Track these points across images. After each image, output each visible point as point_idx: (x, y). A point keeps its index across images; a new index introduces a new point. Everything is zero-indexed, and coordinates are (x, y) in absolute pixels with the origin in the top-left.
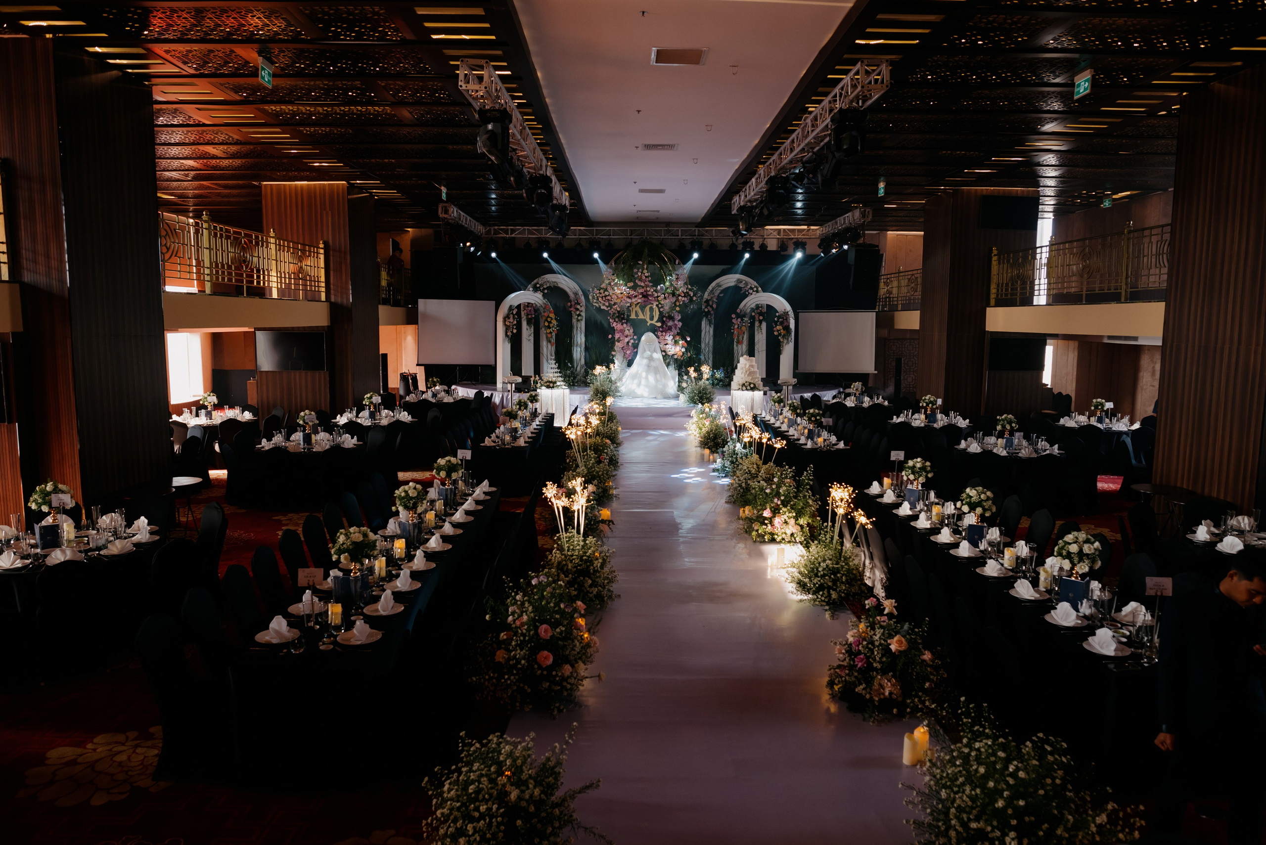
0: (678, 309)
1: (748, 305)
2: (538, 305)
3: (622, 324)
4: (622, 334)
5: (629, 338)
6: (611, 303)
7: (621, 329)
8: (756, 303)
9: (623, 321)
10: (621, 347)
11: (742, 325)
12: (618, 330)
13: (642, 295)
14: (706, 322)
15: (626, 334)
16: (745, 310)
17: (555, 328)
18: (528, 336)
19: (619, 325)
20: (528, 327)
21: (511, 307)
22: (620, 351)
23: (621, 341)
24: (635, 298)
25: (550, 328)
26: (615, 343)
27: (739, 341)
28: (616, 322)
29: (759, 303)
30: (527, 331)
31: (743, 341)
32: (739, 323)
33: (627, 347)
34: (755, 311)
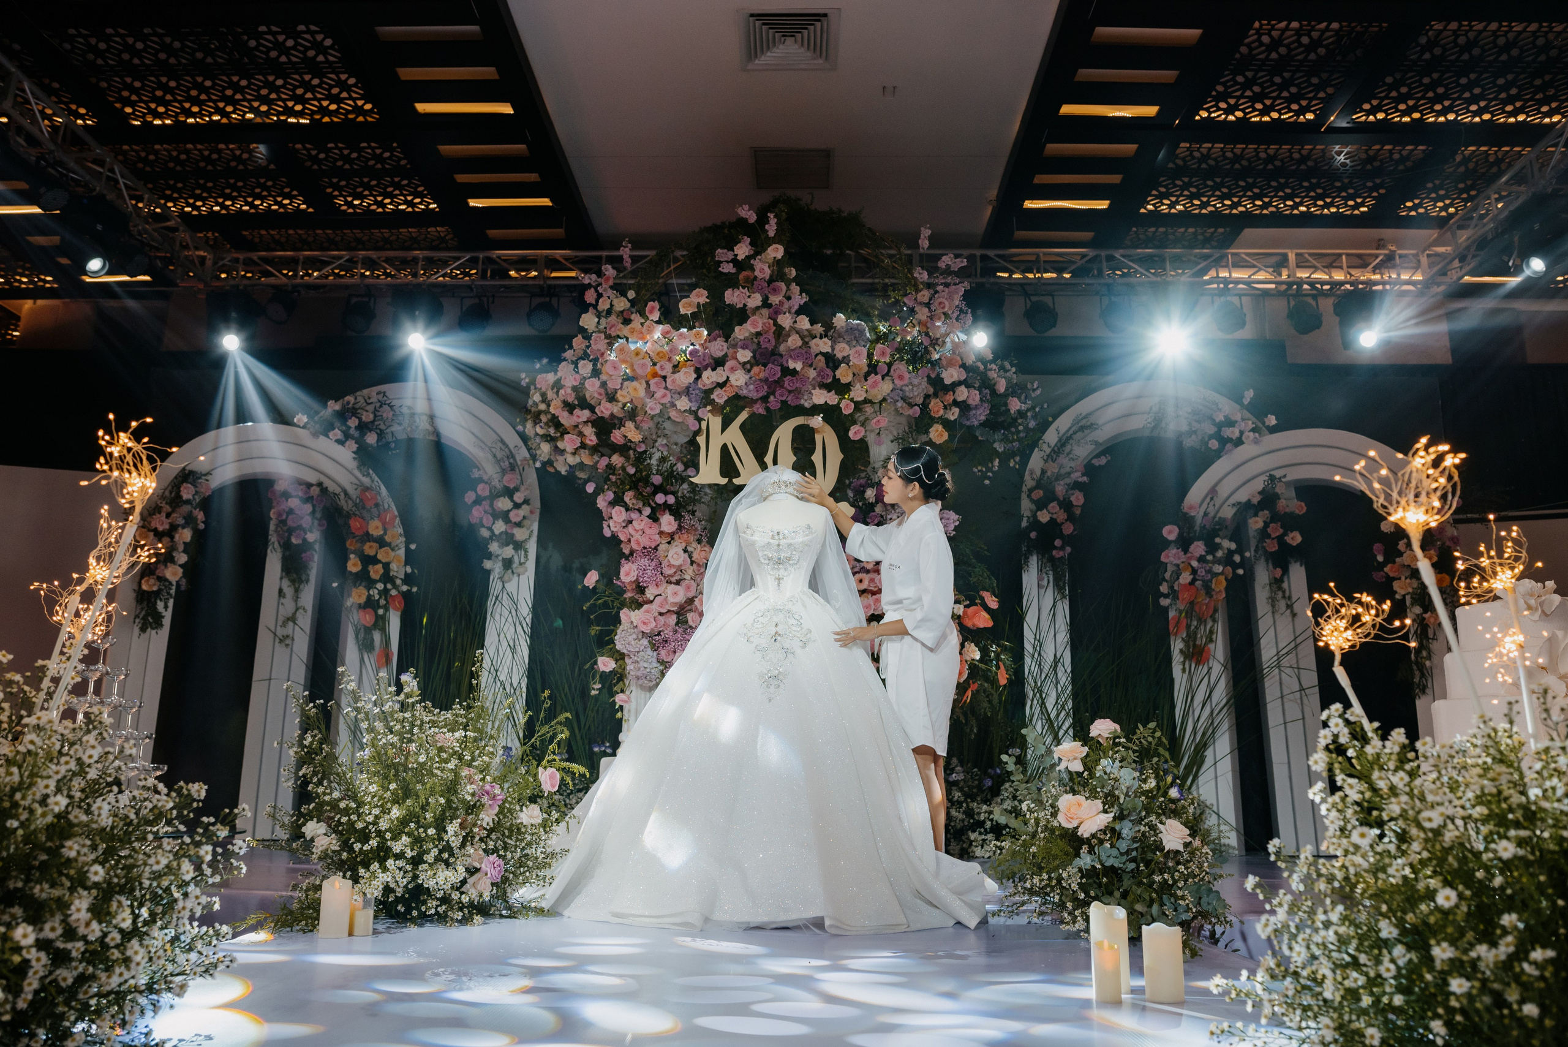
0: (938, 435)
2: (333, 487)
4: (654, 563)
5: (688, 588)
6: (607, 414)
7: (647, 543)
8: (1265, 478)
9: (660, 498)
10: (647, 630)
11: (1209, 571)
12: (635, 546)
13: (754, 352)
14: (1040, 571)
15: (670, 566)
16: (1212, 514)
17: (395, 586)
18: (280, 623)
19: (641, 522)
20: (286, 584)
21: (187, 476)
22: (642, 653)
23: (651, 602)
24: (719, 370)
25: (370, 583)
26: (621, 615)
27: (1195, 645)
28: (627, 509)
29: (1278, 474)
30: (282, 600)
31: (1211, 646)
32: (1195, 564)
33: (676, 631)
34: (1261, 513)
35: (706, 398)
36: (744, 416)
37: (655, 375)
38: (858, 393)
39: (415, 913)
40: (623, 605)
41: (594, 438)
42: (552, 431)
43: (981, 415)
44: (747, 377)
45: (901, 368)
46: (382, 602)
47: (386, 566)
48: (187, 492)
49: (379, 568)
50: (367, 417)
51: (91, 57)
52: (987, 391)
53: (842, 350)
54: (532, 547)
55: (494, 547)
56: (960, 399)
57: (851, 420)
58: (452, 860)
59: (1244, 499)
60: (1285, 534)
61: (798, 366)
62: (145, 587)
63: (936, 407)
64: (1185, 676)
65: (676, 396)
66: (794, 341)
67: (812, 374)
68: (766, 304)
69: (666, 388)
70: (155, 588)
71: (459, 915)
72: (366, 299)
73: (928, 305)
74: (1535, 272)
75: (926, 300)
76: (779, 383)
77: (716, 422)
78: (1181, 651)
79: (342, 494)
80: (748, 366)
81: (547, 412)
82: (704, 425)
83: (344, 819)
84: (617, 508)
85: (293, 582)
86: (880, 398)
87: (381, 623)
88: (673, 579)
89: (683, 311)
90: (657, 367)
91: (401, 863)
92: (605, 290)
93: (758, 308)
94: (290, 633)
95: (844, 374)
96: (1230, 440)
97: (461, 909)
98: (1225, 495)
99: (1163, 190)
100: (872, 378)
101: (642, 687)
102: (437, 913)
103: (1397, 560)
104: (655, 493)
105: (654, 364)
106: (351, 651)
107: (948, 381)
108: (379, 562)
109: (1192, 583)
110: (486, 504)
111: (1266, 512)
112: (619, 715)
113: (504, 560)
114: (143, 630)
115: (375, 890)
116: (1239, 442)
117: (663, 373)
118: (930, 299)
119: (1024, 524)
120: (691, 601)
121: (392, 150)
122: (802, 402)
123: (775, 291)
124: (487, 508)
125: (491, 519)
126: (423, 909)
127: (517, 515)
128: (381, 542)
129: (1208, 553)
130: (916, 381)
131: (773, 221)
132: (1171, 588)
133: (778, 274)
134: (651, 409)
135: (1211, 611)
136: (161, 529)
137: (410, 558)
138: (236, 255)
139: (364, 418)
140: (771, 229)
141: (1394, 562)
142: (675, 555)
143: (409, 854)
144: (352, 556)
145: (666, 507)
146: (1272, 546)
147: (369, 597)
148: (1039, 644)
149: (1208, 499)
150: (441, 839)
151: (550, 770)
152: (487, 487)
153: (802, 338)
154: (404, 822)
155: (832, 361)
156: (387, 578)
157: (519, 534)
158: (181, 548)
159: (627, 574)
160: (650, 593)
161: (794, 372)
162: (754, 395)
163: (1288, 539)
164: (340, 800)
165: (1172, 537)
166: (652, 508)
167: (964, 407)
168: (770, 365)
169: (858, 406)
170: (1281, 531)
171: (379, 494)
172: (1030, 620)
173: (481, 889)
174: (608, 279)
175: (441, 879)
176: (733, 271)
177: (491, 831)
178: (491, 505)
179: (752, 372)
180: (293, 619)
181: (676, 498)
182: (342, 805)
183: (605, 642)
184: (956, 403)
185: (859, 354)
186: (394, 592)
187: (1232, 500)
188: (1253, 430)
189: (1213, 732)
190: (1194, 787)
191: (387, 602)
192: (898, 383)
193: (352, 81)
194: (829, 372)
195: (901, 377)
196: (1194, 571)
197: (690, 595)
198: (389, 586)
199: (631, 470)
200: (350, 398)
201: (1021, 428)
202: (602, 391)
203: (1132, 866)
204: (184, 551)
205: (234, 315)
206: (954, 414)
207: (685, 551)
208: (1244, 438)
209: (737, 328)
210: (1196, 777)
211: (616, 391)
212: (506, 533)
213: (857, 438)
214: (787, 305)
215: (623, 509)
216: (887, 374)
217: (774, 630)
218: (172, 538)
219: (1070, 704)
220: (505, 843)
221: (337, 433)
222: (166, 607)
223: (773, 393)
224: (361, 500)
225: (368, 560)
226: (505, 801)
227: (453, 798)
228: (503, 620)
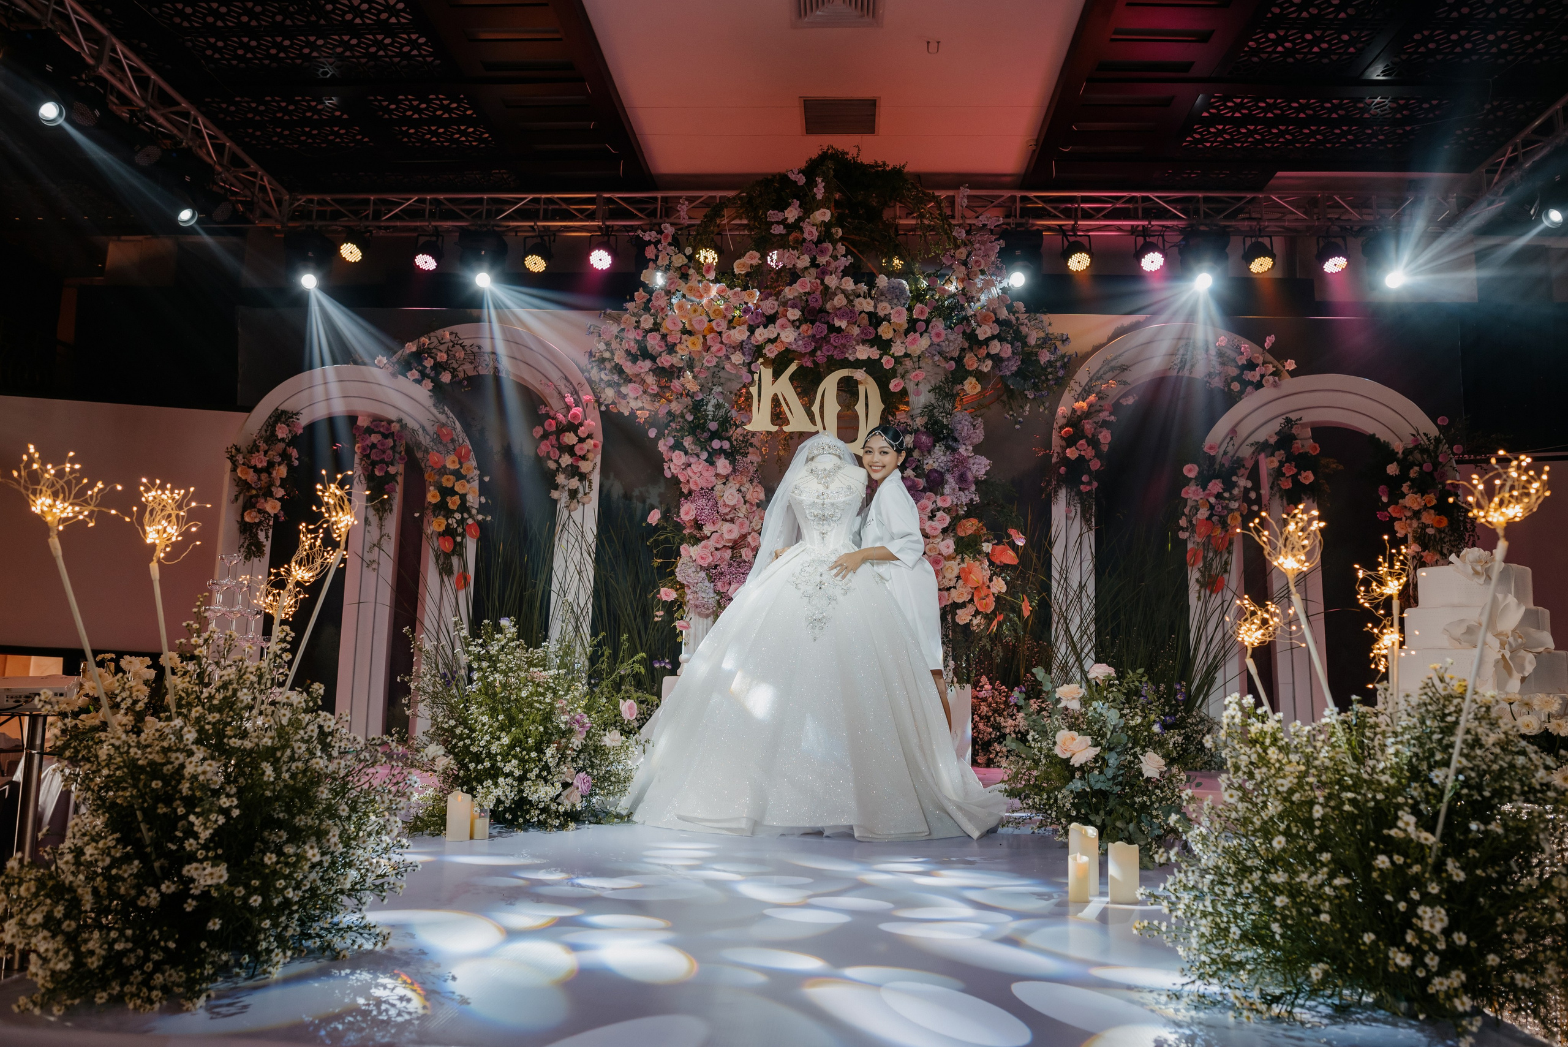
0: (971, 386)
1: (1244, 431)
2: (412, 424)
3: (710, 462)
4: (710, 503)
5: (742, 525)
6: (667, 365)
7: (705, 485)
8: (1281, 420)
9: (716, 444)
10: (705, 564)
11: (1226, 507)
12: (693, 487)
13: (803, 312)
14: (1068, 504)
15: (725, 505)
16: (1231, 454)
17: (471, 516)
18: (366, 549)
19: (699, 466)
20: (371, 513)
21: (281, 416)
22: (700, 585)
23: (709, 538)
24: (771, 327)
25: (449, 514)
26: (681, 549)
27: (1210, 575)
28: (686, 453)
29: (1293, 416)
30: (368, 528)
31: (1226, 576)
32: (1212, 500)
33: (730, 565)
34: (1277, 453)
35: (758, 351)
36: (793, 367)
37: (712, 330)
38: (898, 349)
39: (521, 820)
40: (683, 540)
41: (655, 387)
42: (616, 378)
43: (1013, 366)
44: (796, 334)
45: (939, 325)
46: (460, 530)
47: (463, 497)
48: (282, 432)
49: (457, 498)
50: (442, 357)
51: (177, 20)
52: (1019, 344)
53: (884, 308)
54: (596, 478)
55: (561, 479)
56: (993, 352)
57: (893, 373)
58: (550, 777)
59: (1262, 440)
60: (1299, 473)
61: (843, 324)
62: (247, 519)
63: (971, 361)
64: (1200, 603)
65: (731, 350)
66: (839, 301)
67: (856, 331)
68: (814, 263)
69: (722, 342)
70: (257, 520)
71: (557, 822)
72: (434, 239)
73: (965, 263)
74: (1553, 223)
75: (963, 257)
76: (825, 339)
77: (767, 373)
78: (1197, 580)
79: (421, 431)
80: (797, 323)
81: (610, 360)
82: (756, 377)
83: (461, 744)
84: (677, 452)
85: (377, 510)
86: (918, 352)
87: (459, 549)
88: (728, 517)
89: (736, 271)
90: (714, 324)
91: (509, 780)
92: (665, 248)
93: (806, 268)
94: (376, 558)
95: (886, 332)
96: (1250, 383)
97: (558, 817)
98: (1245, 435)
99: (1197, 136)
100: (911, 336)
101: (700, 614)
102: (539, 820)
103: (1401, 501)
104: (711, 439)
105: (710, 321)
106: (431, 575)
107: (981, 337)
108: (457, 493)
109: (1209, 518)
110: (553, 438)
111: (1282, 452)
112: (679, 640)
113: (569, 490)
114: (247, 557)
115: (489, 804)
116: (1259, 385)
117: (719, 330)
118: (968, 257)
119: (1054, 460)
120: (744, 537)
121: (459, 101)
122: (847, 355)
123: (823, 252)
124: (554, 442)
125: (558, 452)
126: (528, 817)
127: (581, 449)
128: (459, 475)
129: (1225, 490)
130: (952, 338)
131: (821, 185)
132: (1190, 522)
133: (826, 235)
134: (708, 362)
135: (1227, 544)
136: (260, 466)
137: (484, 489)
138: (310, 197)
139: (438, 359)
140: (819, 192)
141: (1397, 503)
142: (730, 495)
143: (517, 773)
144: (432, 488)
145: (721, 451)
146: (1287, 485)
147: (448, 525)
148: (1065, 573)
149: (1228, 439)
150: (540, 760)
151: (629, 702)
152: (553, 422)
153: (847, 297)
154: (512, 747)
155: (875, 320)
156: (464, 508)
157: (585, 467)
158: (278, 483)
159: (687, 514)
160: (707, 530)
161: (839, 330)
162: (803, 350)
163: (1301, 478)
164: (456, 726)
165: (1192, 475)
166: (709, 453)
167: (997, 359)
168: (818, 324)
169: (898, 360)
170: (1295, 470)
171: (454, 429)
172: (1057, 551)
173: (573, 800)
174: (666, 237)
175: (541, 793)
176: (784, 232)
177: (580, 751)
178: (558, 439)
179: (801, 330)
180: (378, 545)
181: (731, 443)
182: (458, 731)
183: (667, 573)
184: (989, 356)
185: (899, 313)
186: (470, 521)
187: (1251, 440)
188: (1273, 374)
189: (1225, 655)
190: (1204, 706)
191: (464, 530)
192: (936, 340)
193: (422, 40)
194: (871, 329)
195: (938, 335)
196: (1212, 507)
197: (744, 532)
198: (466, 515)
199: (690, 418)
200: (424, 340)
201: (1050, 377)
202: (663, 344)
203: (1117, 789)
204: (281, 486)
205: (310, 254)
206: (987, 366)
207: (739, 490)
208: (1264, 382)
209: (787, 289)
210: (1206, 695)
211: (675, 344)
212: (572, 465)
213: (897, 390)
214: (833, 264)
215: (682, 453)
216: (926, 331)
217: (818, 579)
218: (270, 474)
219: (1092, 628)
220: (592, 762)
221: (415, 374)
222: (267, 537)
223: (820, 348)
224: (438, 436)
225: (447, 492)
226: (591, 727)
227: (549, 725)
228: (570, 547)
